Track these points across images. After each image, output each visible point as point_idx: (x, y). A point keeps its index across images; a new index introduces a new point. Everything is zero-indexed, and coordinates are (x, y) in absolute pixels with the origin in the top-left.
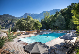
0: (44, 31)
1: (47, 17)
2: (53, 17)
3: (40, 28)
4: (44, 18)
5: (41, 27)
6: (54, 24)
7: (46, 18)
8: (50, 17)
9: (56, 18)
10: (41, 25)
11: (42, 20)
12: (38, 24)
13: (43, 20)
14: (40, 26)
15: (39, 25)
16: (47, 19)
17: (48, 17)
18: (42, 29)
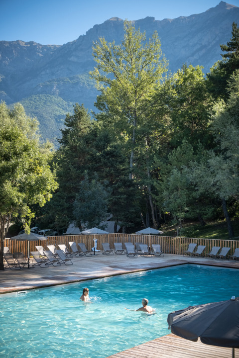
0: (85, 251)
1: (130, 87)
2: (198, 93)
3: (35, 207)
4: (100, 104)
5: (42, 199)
6: (195, 173)
7: (124, 96)
8: (162, 97)
9: (219, 107)
10: (42, 182)
11: (73, 122)
12: (12, 170)
13: (90, 122)
14: (30, 189)
15: (20, 176)
16: (127, 110)
17: (139, 86)
18: (72, 228)
